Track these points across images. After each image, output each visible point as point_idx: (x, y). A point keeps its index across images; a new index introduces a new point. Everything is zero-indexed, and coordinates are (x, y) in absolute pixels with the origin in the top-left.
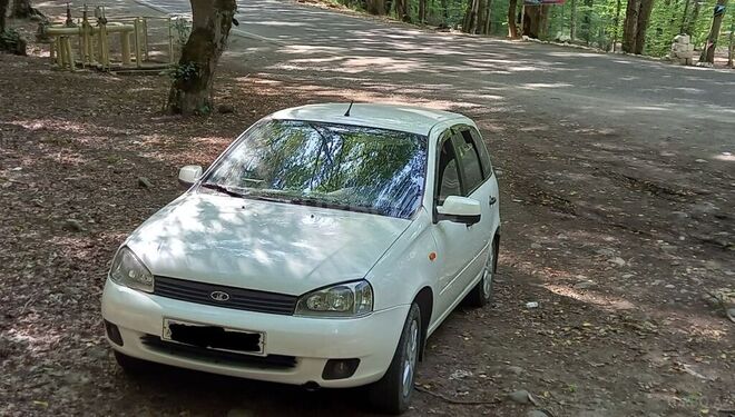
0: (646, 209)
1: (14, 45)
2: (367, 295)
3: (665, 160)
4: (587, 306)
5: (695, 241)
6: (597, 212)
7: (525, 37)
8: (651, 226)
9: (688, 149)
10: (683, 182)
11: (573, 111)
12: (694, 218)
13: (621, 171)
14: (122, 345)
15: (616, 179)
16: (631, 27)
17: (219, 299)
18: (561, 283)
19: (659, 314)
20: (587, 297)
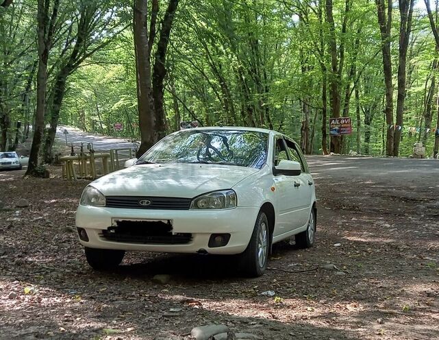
0: (401, 207)
1: (43, 174)
2: (234, 199)
3: (412, 189)
4: (369, 244)
5: (430, 216)
6: (374, 210)
7: (332, 153)
8: (404, 212)
9: (424, 184)
10: (422, 196)
11: (359, 175)
12: (428, 207)
13: (387, 194)
14: (88, 241)
15: (384, 198)
16: (390, 145)
17: (145, 204)
18: (354, 235)
19: (410, 242)
20: (369, 240)
